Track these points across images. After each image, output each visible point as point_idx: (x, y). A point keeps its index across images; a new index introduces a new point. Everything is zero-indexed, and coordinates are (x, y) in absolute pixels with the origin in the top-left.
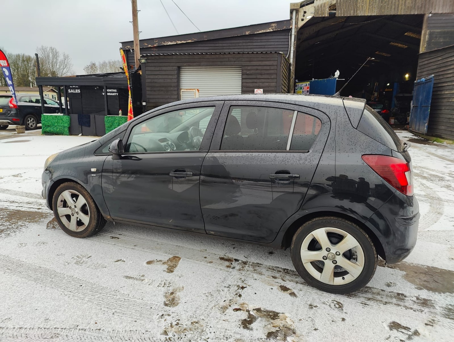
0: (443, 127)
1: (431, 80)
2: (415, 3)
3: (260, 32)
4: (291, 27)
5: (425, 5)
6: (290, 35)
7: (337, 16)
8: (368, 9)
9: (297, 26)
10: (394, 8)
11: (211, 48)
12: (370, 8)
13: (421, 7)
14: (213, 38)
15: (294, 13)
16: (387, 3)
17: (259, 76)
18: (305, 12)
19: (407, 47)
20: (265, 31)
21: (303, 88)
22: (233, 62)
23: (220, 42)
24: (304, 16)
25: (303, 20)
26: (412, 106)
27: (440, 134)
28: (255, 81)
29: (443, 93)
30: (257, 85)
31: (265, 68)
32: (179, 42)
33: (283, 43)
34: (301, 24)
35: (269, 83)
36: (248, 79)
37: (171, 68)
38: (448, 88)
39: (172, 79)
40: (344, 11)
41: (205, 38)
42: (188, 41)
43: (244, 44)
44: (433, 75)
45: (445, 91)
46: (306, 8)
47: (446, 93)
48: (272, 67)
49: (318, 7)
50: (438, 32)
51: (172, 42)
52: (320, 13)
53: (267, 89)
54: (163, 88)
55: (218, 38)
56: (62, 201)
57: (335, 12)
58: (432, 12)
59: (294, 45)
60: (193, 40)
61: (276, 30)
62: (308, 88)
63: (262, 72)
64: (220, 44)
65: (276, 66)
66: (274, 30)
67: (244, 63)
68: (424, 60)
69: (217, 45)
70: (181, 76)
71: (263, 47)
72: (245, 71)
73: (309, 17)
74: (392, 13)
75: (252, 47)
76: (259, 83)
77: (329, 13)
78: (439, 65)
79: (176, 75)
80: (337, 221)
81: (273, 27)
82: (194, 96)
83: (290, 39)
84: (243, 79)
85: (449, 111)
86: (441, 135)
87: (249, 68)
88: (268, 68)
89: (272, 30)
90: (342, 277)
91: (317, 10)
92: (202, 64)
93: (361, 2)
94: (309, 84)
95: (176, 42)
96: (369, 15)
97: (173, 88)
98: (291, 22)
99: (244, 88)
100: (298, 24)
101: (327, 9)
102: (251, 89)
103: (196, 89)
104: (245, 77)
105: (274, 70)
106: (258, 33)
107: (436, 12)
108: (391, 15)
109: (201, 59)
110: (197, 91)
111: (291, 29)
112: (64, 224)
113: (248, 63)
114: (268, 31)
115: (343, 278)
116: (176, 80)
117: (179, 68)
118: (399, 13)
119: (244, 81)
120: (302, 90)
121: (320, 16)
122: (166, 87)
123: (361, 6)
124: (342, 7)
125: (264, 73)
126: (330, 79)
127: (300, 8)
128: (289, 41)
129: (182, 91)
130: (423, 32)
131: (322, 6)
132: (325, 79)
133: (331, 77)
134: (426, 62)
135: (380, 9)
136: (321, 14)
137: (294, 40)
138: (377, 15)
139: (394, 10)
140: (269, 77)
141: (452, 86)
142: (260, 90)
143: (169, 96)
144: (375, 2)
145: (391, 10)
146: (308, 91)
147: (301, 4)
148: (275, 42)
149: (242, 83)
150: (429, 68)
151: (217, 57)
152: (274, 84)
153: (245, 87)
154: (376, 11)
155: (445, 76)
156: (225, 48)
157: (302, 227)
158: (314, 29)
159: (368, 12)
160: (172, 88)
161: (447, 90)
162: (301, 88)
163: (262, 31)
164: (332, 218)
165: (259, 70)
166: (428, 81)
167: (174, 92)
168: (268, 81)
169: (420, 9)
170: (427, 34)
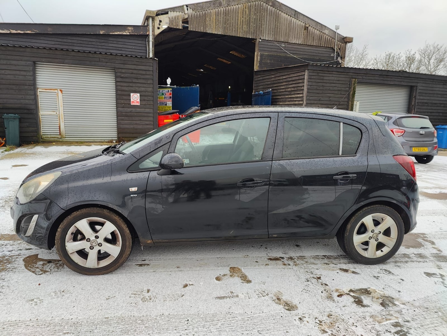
1: (269, 93)
2: (249, 29)
3: (116, 33)
4: (148, 33)
5: (256, 32)
6: (147, 41)
7: (190, 30)
8: (214, 28)
9: (154, 34)
10: (235, 30)
11: (57, 43)
12: (216, 27)
13: (254, 33)
14: (60, 33)
15: (151, 20)
16: (229, 25)
17: (134, 81)
18: (160, 21)
19: (230, 63)
20: (121, 33)
21: (165, 94)
22: (105, 63)
23: (69, 38)
24: (160, 25)
25: (159, 28)
28: (131, 85)
30: (133, 89)
31: (141, 72)
32: (14, 32)
33: (140, 48)
34: (157, 32)
35: (145, 88)
36: (123, 83)
37: (25, 62)
38: (282, 100)
39: (26, 76)
40: (195, 27)
41: (50, 31)
42: (26, 32)
43: (98, 44)
44: (271, 89)
45: (280, 102)
46: (161, 17)
48: (148, 73)
49: (172, 18)
50: (266, 55)
51: (3, 30)
52: (174, 24)
53: (144, 94)
54: (14, 87)
55: (66, 33)
56: (72, 234)
57: (187, 25)
58: (261, 38)
59: (152, 51)
60: (35, 31)
61: (133, 34)
62: (170, 94)
63: (138, 77)
64: (69, 40)
65: (152, 72)
66: (131, 33)
67: (117, 66)
68: (259, 76)
69: (65, 41)
70: (37, 73)
71: (120, 49)
72: (119, 74)
73: (164, 27)
74: (233, 34)
75: (108, 48)
76: (135, 88)
77: (183, 26)
78: (272, 82)
79: (31, 72)
80: (381, 208)
81: (129, 30)
82: (56, 97)
83: (147, 45)
84: (116, 82)
87: (123, 71)
88: (144, 72)
89: (128, 34)
90: (380, 251)
91: (171, 21)
92: (66, 61)
93: (209, 20)
94: (171, 90)
95: (10, 31)
96: (216, 33)
97: (28, 86)
98: (148, 28)
99: (118, 91)
100: (155, 31)
101: (181, 22)
102: (126, 93)
103: (59, 90)
104: (118, 80)
105: (150, 76)
106: (114, 34)
107: (264, 38)
108: (232, 36)
109: (65, 56)
110: (59, 92)
111: (148, 35)
112: (76, 262)
113: (122, 66)
114: (125, 33)
115: (382, 251)
116: (32, 78)
117: (35, 63)
118: (238, 36)
119: (118, 84)
120: (164, 96)
121: (175, 27)
122: (17, 85)
123: (209, 24)
124: (193, 22)
125: (140, 77)
126: (193, 88)
127: (156, 16)
128: (146, 47)
129: (39, 90)
130: (256, 53)
131: (176, 18)
132: (188, 87)
133: (194, 85)
134: (261, 78)
135: (224, 29)
136: (175, 26)
137: (152, 47)
138: (222, 34)
139: (235, 32)
140: (146, 82)
141: (285, 99)
142: (137, 95)
143: (23, 96)
144: (220, 23)
145: (232, 32)
146: (170, 97)
147: (157, 12)
148: (133, 46)
149: (116, 86)
150: (264, 83)
151: (86, 56)
152: (151, 89)
153: (120, 91)
154: (221, 30)
155: (279, 91)
156: (75, 44)
157: (355, 216)
158: (161, 38)
159: (215, 30)
160: (26, 87)
161: (281, 102)
162: (163, 94)
163: (118, 33)
164: (377, 205)
165: (134, 74)
166: (266, 93)
167: (29, 91)
168: (145, 85)
169: (253, 35)
170: (259, 55)
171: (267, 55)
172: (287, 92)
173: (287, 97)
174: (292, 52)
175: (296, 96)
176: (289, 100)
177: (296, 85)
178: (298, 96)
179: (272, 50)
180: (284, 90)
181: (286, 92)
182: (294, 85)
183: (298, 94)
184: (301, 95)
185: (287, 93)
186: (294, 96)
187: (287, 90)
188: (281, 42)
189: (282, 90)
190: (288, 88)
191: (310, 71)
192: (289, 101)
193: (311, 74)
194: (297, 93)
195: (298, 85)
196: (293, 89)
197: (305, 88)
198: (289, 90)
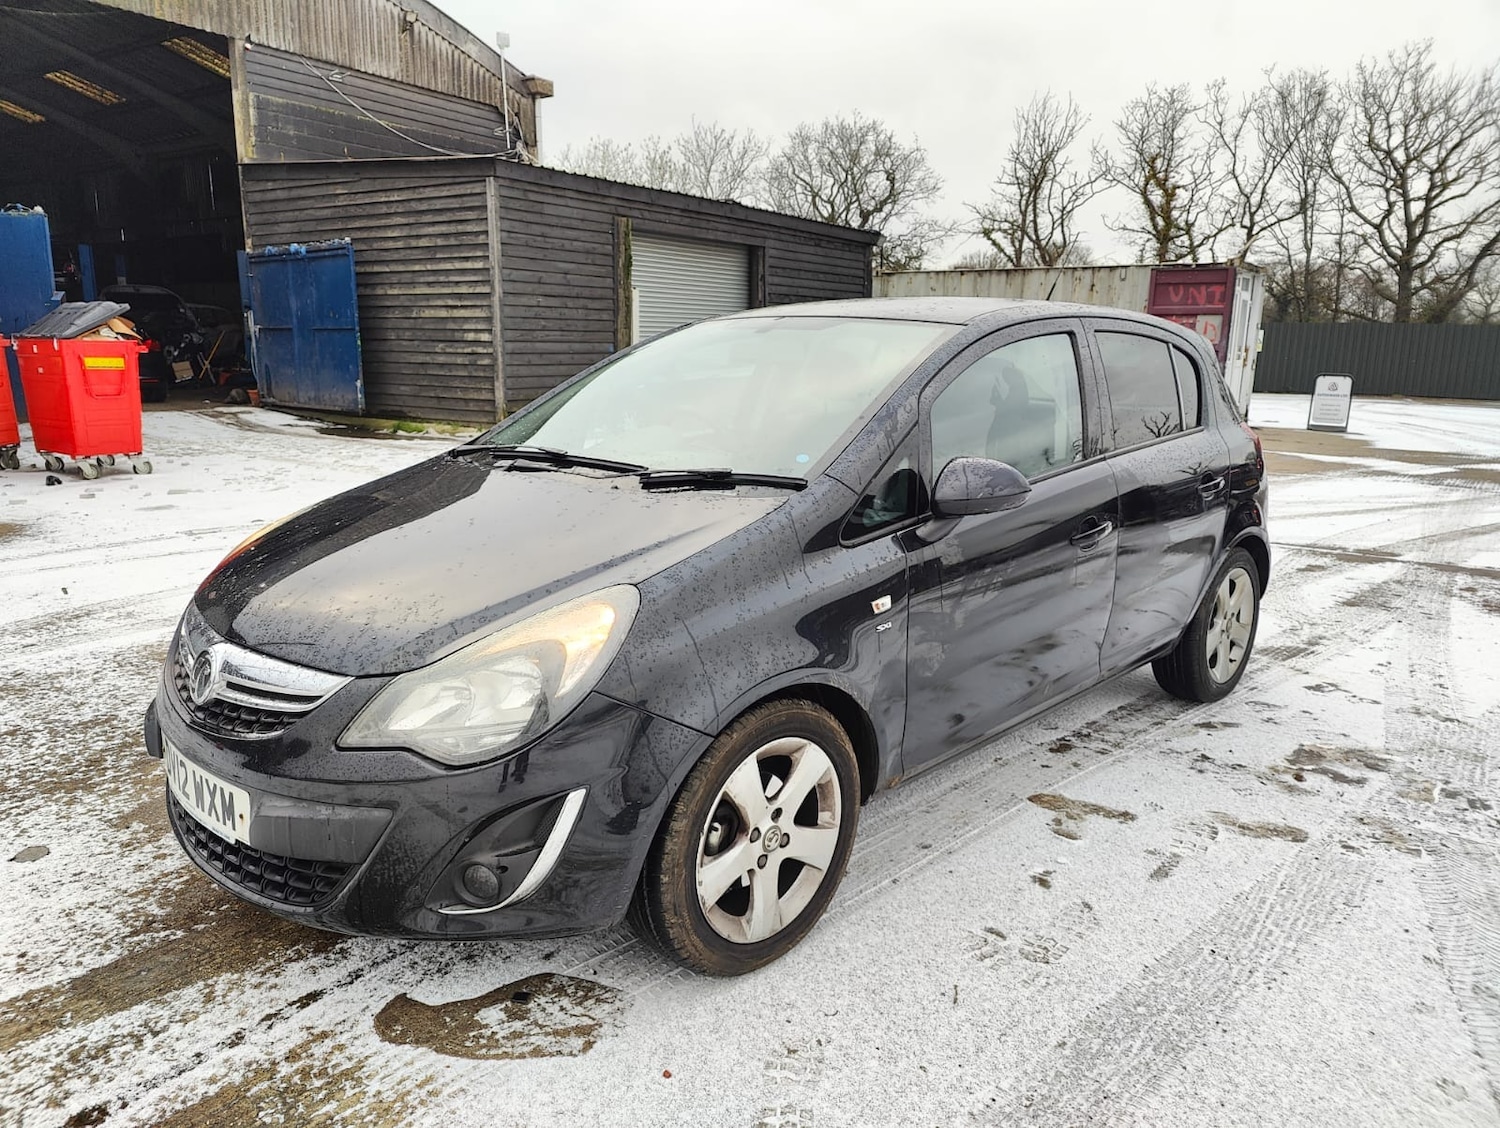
0: (403, 388)
5: (230, 10)
13: (220, 14)
26: (253, 328)
27: (398, 408)
29: (379, 291)
44: (348, 238)
45: (387, 287)
47: (390, 292)
50: (278, 105)
58: (252, 39)
68: (270, 185)
78: (340, 210)
85: (416, 343)
86: (401, 412)
107: (263, 40)
108: (130, 13)
130: (236, 96)
134: (281, 194)
141: (409, 275)
150: (303, 215)
155: (376, 245)
161: (391, 285)
166: (325, 253)
169: (216, 19)
170: (251, 103)
171: (282, 105)
172: (415, 252)
173: (417, 268)
174: (368, 104)
175: (458, 265)
176: (431, 279)
177: (452, 229)
178: (468, 265)
179: (301, 88)
180: (400, 244)
181: (409, 251)
182: (444, 229)
183: (467, 259)
184: (479, 265)
185: (417, 254)
186: (448, 266)
187: (414, 243)
188: (326, 62)
189: (391, 244)
190: (419, 237)
191: (501, 182)
192: (429, 284)
193: (505, 192)
194: (462, 255)
195: (461, 228)
196: (440, 242)
197: (494, 239)
198: (423, 242)
